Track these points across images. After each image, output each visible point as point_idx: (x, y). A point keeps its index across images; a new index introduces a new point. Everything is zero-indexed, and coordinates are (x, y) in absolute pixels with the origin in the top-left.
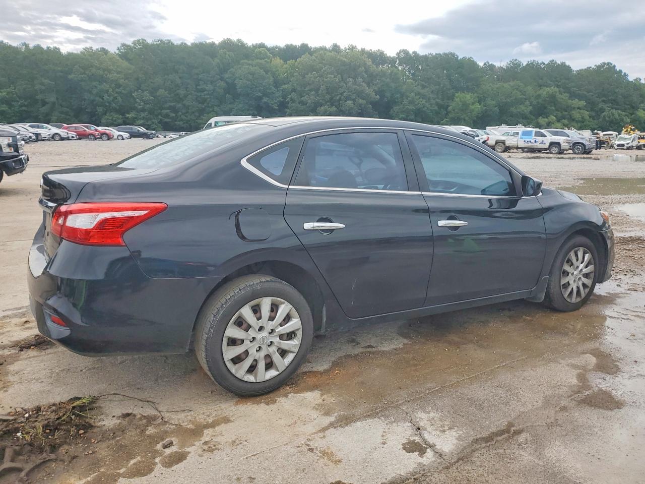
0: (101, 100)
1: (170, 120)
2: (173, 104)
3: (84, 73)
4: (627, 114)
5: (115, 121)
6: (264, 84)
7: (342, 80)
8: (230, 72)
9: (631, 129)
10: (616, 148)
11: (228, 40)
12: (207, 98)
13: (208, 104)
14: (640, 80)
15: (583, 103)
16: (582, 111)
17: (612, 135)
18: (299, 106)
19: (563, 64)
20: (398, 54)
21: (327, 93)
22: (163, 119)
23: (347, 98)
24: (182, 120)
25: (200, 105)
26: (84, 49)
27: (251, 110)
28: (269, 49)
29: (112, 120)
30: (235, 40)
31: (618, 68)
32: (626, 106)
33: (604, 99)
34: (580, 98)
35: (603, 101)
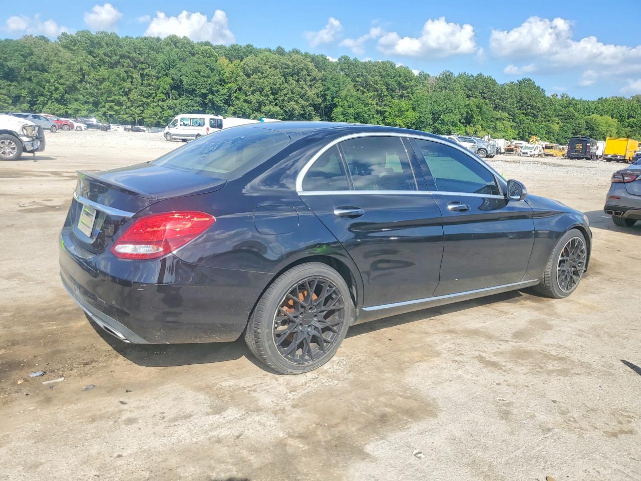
0: (42, 89)
1: (115, 113)
2: (117, 97)
3: (25, 61)
4: (542, 126)
5: (57, 111)
6: (209, 82)
7: (286, 82)
8: (177, 68)
9: (536, 140)
10: (522, 155)
11: (174, 36)
12: (153, 93)
13: (154, 98)
14: (557, 96)
15: (505, 115)
16: (504, 122)
17: (522, 144)
18: (244, 104)
19: (489, 78)
20: (339, 59)
21: (272, 93)
22: (107, 111)
23: (290, 99)
24: (127, 114)
25: (145, 100)
26: (24, 37)
27: (197, 106)
28: (214, 48)
29: (54, 109)
30: (181, 37)
31: (537, 84)
32: (543, 119)
33: (524, 111)
34: (503, 109)
35: (523, 113)
